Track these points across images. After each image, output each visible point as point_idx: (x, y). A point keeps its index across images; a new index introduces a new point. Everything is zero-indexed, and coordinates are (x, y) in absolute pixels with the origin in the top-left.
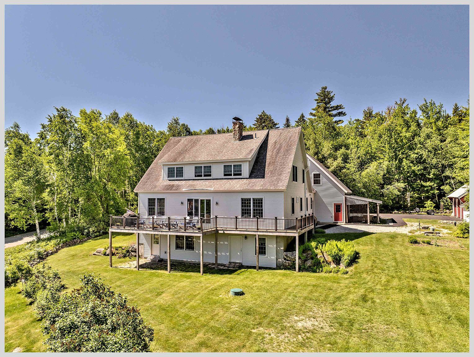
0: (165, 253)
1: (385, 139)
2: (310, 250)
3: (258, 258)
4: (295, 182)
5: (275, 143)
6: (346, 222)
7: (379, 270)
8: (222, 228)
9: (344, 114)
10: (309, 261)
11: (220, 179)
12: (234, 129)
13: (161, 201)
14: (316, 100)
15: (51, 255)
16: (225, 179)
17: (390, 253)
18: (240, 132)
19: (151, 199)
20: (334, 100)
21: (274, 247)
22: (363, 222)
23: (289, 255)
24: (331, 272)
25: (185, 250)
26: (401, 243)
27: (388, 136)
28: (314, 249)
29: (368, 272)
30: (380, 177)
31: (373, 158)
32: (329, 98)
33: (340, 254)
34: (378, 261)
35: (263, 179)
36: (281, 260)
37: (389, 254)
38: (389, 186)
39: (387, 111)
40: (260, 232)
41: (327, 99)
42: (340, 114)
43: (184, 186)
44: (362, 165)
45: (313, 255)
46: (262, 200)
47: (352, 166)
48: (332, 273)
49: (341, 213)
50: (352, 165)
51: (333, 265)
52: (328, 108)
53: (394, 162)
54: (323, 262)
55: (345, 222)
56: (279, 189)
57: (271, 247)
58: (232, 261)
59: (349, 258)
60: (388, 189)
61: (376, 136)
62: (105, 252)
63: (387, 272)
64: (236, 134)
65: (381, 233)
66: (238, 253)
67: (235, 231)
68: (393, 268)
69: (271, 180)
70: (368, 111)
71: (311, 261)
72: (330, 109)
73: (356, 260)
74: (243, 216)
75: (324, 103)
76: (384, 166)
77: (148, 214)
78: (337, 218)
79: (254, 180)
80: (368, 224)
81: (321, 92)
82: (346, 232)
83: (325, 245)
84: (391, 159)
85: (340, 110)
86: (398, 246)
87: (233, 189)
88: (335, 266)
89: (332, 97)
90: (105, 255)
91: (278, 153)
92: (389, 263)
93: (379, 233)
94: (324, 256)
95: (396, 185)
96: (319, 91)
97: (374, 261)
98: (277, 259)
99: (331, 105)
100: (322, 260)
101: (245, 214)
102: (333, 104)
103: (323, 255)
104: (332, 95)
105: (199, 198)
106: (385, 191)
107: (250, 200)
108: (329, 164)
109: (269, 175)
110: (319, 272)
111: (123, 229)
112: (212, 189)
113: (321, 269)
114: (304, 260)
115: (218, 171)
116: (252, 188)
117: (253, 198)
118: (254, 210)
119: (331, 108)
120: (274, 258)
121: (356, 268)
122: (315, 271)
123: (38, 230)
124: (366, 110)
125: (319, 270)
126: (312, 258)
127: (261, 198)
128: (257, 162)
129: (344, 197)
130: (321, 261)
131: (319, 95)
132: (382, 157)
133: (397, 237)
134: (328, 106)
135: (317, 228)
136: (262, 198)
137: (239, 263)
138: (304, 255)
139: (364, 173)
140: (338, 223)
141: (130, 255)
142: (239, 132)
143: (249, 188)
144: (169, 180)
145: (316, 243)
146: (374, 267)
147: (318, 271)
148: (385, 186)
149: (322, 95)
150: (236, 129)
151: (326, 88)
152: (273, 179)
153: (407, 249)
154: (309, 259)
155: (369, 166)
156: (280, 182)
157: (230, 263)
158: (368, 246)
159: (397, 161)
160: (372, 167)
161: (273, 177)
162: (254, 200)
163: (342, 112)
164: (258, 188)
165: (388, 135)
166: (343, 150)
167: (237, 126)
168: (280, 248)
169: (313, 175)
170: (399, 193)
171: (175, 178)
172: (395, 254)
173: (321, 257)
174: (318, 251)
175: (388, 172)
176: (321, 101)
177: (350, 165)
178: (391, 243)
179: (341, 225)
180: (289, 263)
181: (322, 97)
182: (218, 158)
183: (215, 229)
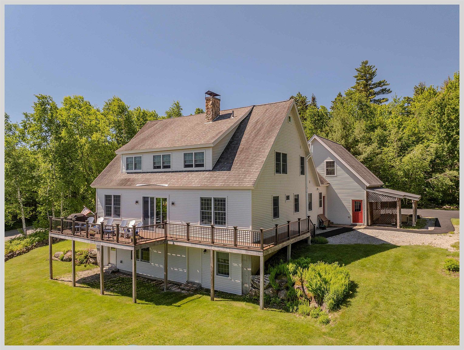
0: (121, 262)
1: (435, 116)
2: (285, 275)
3: (212, 282)
4: (282, 175)
5: (257, 122)
6: (368, 225)
7: (378, 326)
8: (172, 237)
9: (389, 91)
10: (282, 291)
11: (180, 172)
12: (207, 106)
13: (117, 198)
14: (356, 77)
15: (17, 256)
16: (185, 171)
17: (408, 290)
18: (214, 111)
19: (108, 195)
20: (376, 75)
21: (239, 266)
22: (393, 223)
23: (256, 281)
24: (308, 315)
25: (141, 261)
26: (432, 269)
27: (438, 113)
28: (291, 275)
29: (359, 327)
30: (426, 163)
31: (419, 140)
32: (369, 74)
33: (324, 288)
34: (382, 305)
35: (228, 172)
36: (247, 286)
37: (405, 292)
38: (438, 175)
39: (443, 85)
40: (215, 246)
41: (368, 75)
42: (383, 91)
43: (140, 180)
44: (403, 149)
45: (288, 285)
46: (224, 201)
47: (390, 151)
48: (310, 317)
49: (362, 212)
50: (391, 149)
51: (314, 304)
52: (370, 85)
53: (445, 145)
54: (301, 296)
55: (366, 224)
56: (245, 185)
57: (235, 266)
58: (191, 280)
59: (335, 298)
60: (436, 178)
61: (424, 113)
62: (63, 257)
63: (391, 330)
64: (209, 113)
65: (406, 247)
66: (198, 271)
67: (186, 242)
68: (404, 323)
69: (238, 173)
70: (420, 87)
71: (285, 292)
72: (373, 86)
73: (349, 300)
74: (202, 221)
75: (364, 79)
76: (432, 150)
77: (105, 213)
78: (356, 219)
79: (217, 173)
80: (398, 228)
81: (361, 67)
82: (359, 242)
83: (308, 269)
84: (441, 141)
85: (384, 87)
86: (426, 274)
87: (190, 186)
88: (316, 305)
89: (374, 72)
90: (62, 260)
91: (256, 136)
92: (400, 310)
93: (403, 247)
94: (303, 287)
95: (447, 173)
96: (359, 67)
97: (377, 304)
98: (243, 284)
99: (372, 81)
100: (299, 293)
101: (206, 219)
102: (375, 80)
103: (302, 285)
104: (374, 70)
105: (154, 196)
106: (432, 180)
107: (211, 200)
108: (360, 149)
109: (237, 166)
110: (292, 312)
111: (61, 235)
112: (167, 185)
113: (295, 307)
114: (276, 290)
115: (177, 162)
116: (212, 184)
117: (215, 198)
118: (216, 214)
119: (374, 84)
120: (239, 281)
121: (343, 316)
122: (287, 310)
123: (24, 226)
124: (417, 86)
125: (293, 308)
126: (287, 288)
127: (223, 198)
128: (228, 149)
129: (365, 192)
130: (298, 295)
131: (359, 71)
132: (431, 138)
133: (428, 257)
134: (370, 82)
135: (318, 235)
136: (225, 198)
137: (198, 284)
138: (277, 281)
139: (406, 159)
140: (356, 225)
141: (88, 262)
142: (212, 110)
143: (208, 184)
144: (128, 173)
145: (295, 265)
146: (372, 316)
147: (291, 310)
148: (433, 174)
149: (362, 71)
150: (209, 107)
151: (366, 63)
152: (241, 171)
153: (438, 282)
154: (283, 289)
155: (412, 150)
156: (247, 176)
157: (188, 282)
158: (376, 271)
159: (450, 143)
160: (417, 151)
161: (241, 169)
162: (215, 200)
163: (386, 89)
164: (218, 184)
165: (439, 111)
166: (378, 131)
167: (211, 102)
168: (246, 268)
169: (325, 164)
170: (451, 183)
171: (134, 171)
172: (415, 292)
173: (298, 288)
174: (296, 279)
175: (438, 157)
176: (362, 77)
177: (388, 149)
178: (416, 267)
179: (358, 230)
180: (256, 292)
181: (362, 72)
182: (178, 145)
183: (164, 238)
